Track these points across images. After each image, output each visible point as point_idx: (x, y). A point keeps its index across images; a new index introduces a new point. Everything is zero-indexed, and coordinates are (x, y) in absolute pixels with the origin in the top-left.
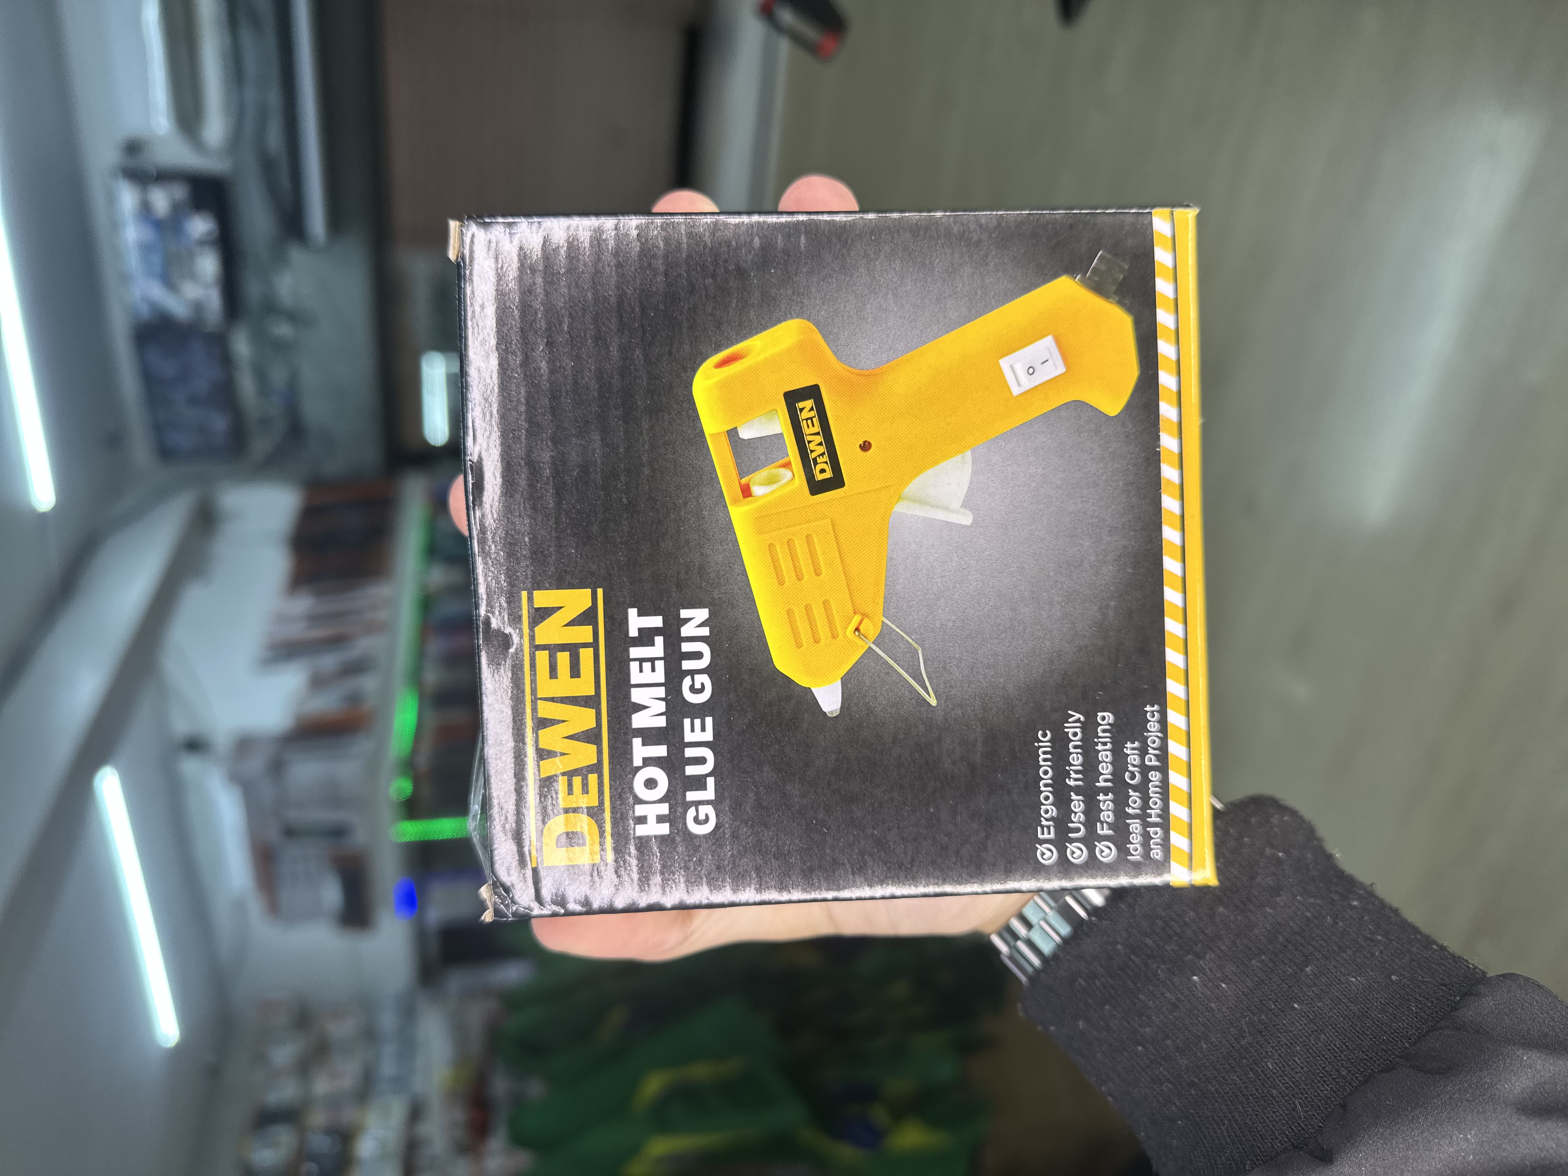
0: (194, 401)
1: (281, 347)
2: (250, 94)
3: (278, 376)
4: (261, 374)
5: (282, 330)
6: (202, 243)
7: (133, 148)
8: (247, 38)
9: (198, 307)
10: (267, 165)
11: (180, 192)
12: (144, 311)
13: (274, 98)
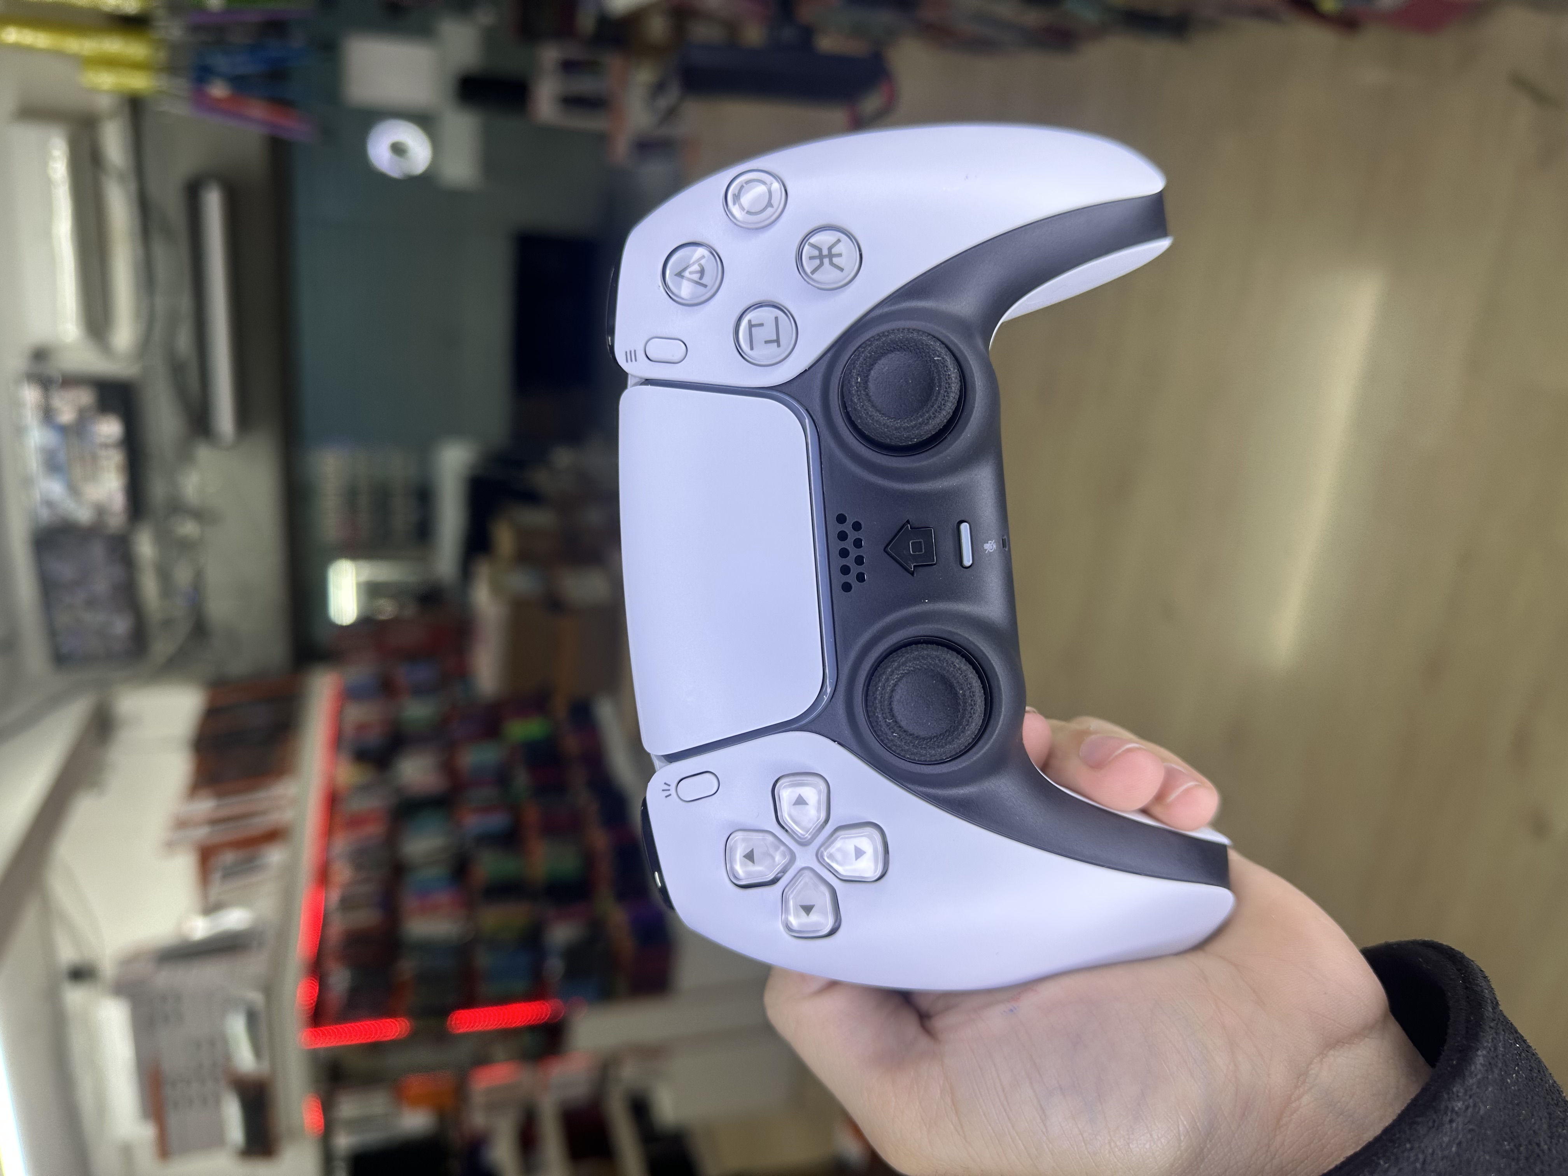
0: (91, 603)
1: (186, 546)
2: (161, 302)
3: (183, 575)
4: (164, 575)
5: (188, 528)
6: (106, 446)
7: (40, 355)
8: (160, 251)
9: (101, 510)
10: (177, 369)
11: (85, 397)
12: (45, 514)
13: (185, 303)
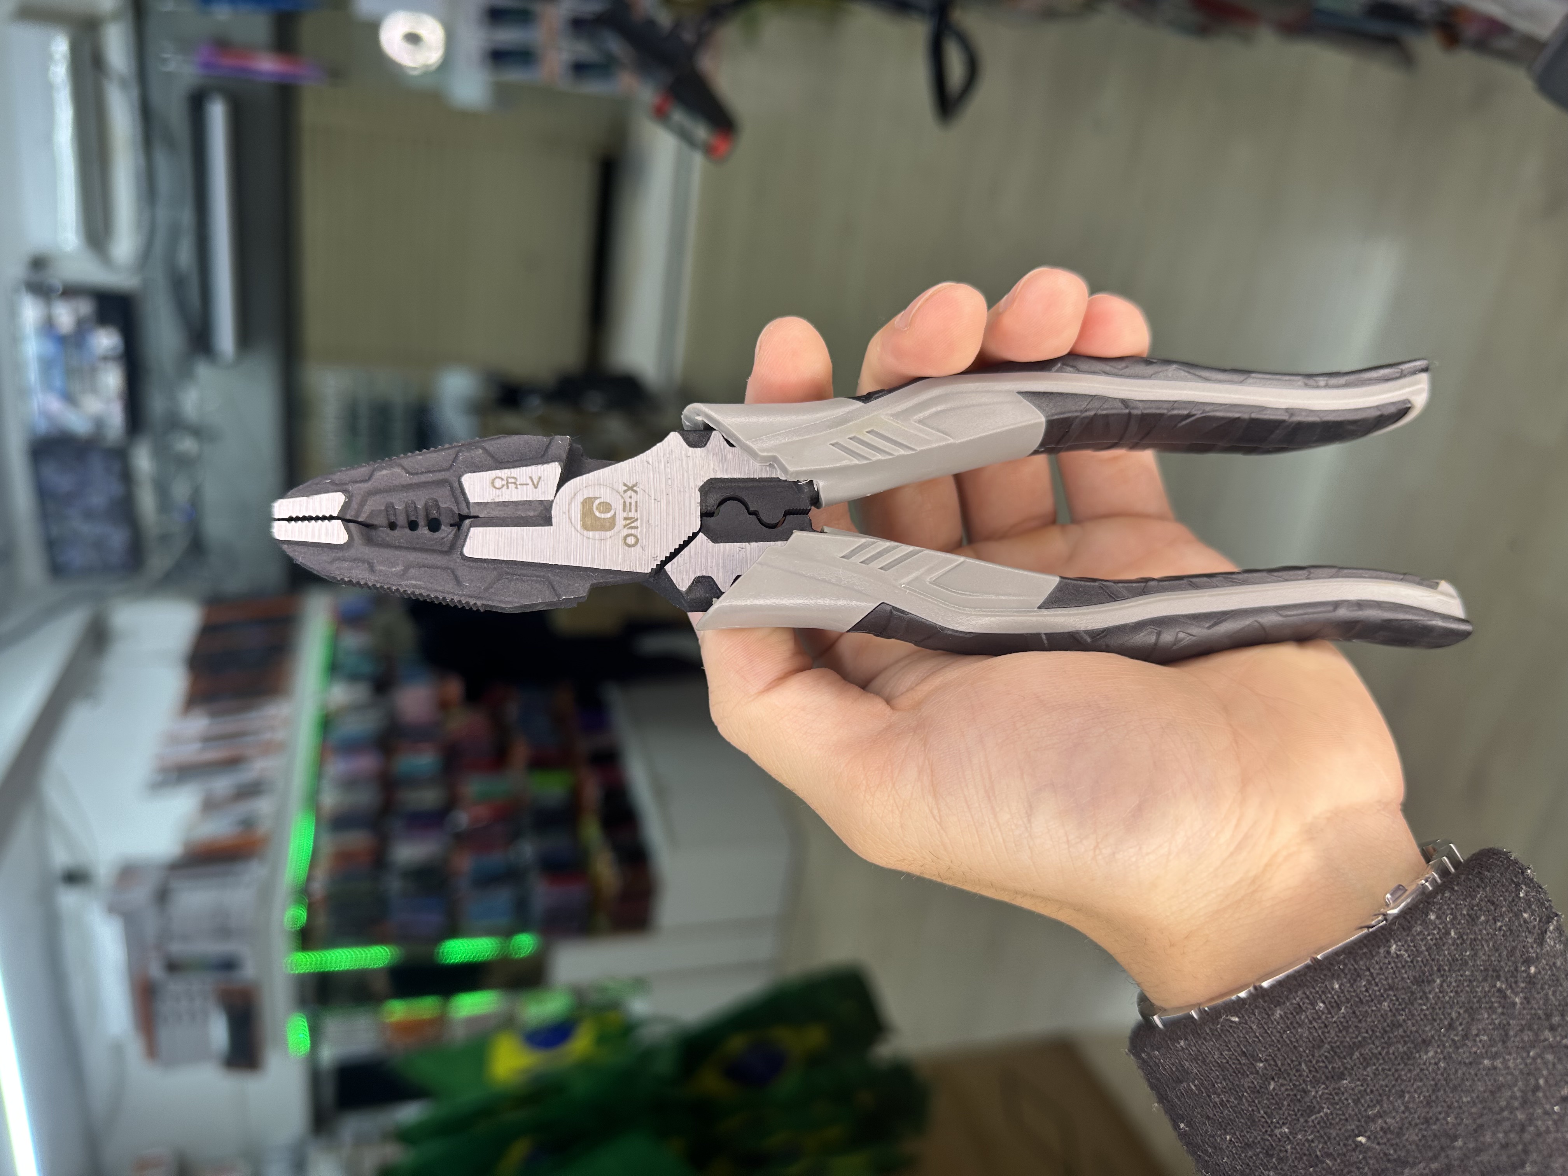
1: (184, 462)
2: (163, 214)
3: (181, 491)
4: (162, 490)
5: (187, 445)
6: (105, 359)
7: (39, 263)
8: (161, 159)
9: (99, 423)
10: (177, 283)
11: (85, 307)
12: (42, 427)
13: (187, 217)
